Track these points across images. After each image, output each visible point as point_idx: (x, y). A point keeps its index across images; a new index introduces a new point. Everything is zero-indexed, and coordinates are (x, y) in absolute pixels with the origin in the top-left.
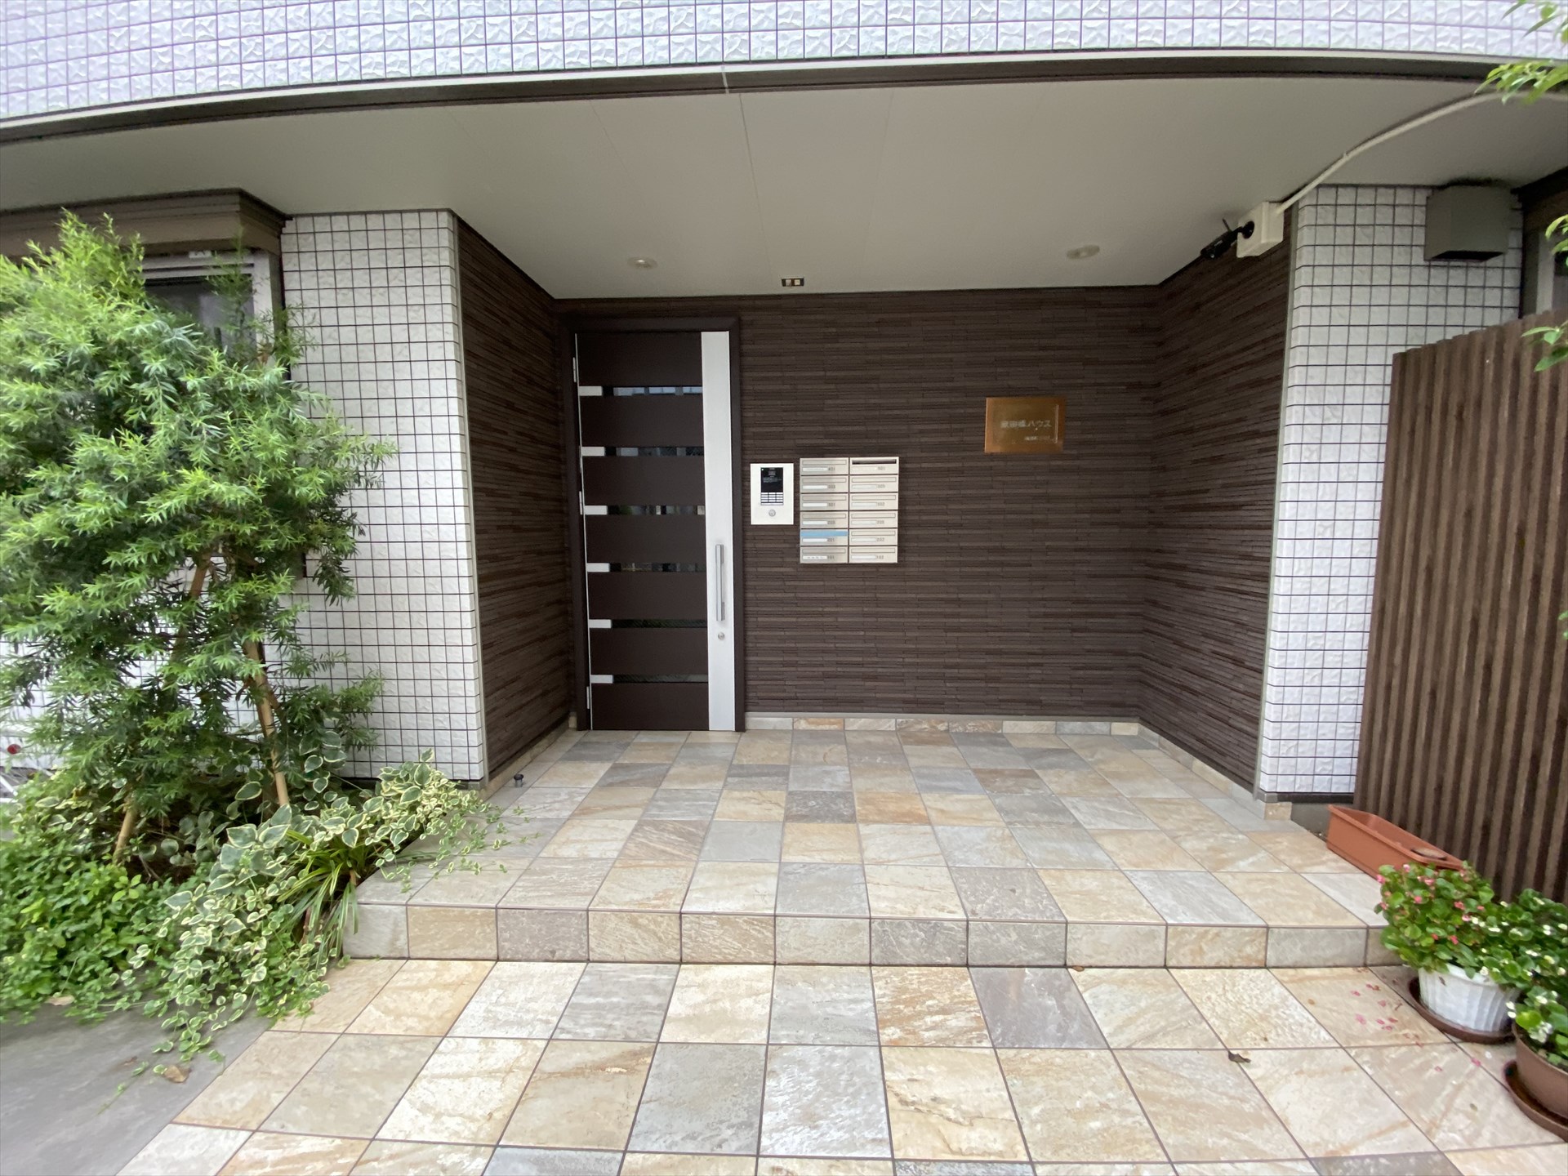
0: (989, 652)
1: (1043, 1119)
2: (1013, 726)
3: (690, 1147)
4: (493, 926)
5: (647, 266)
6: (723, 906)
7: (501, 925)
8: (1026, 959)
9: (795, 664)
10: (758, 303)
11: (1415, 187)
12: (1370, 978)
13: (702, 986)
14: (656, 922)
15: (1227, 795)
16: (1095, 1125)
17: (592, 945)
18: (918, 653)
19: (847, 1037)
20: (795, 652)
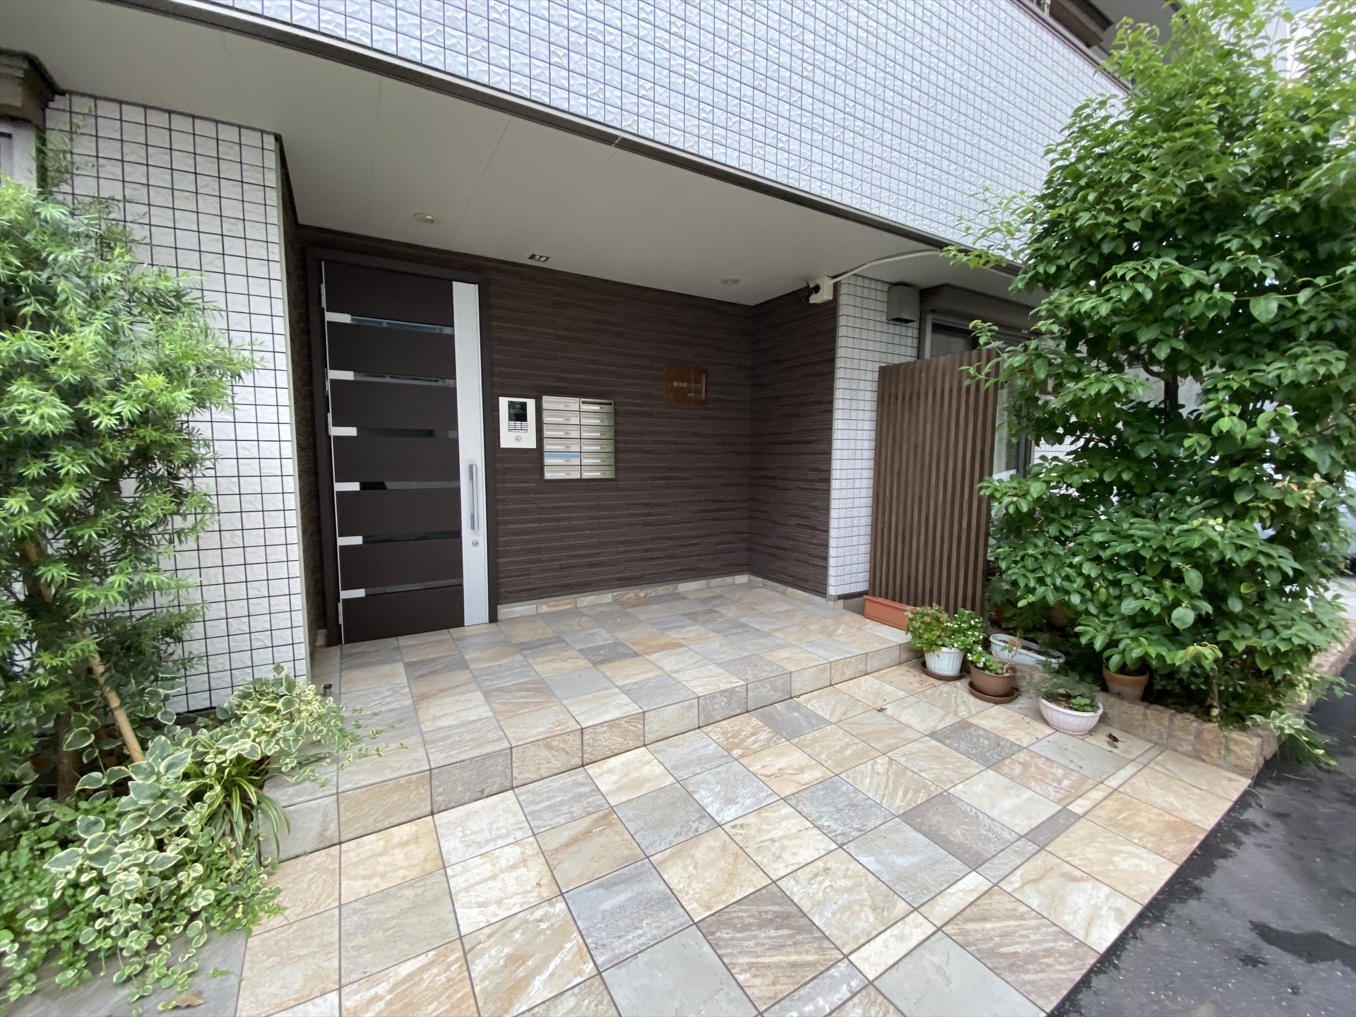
0: (670, 539)
1: (829, 757)
2: (683, 587)
3: (682, 838)
4: (428, 787)
5: (432, 221)
6: (608, 717)
7: (435, 783)
8: (774, 699)
9: (539, 561)
10: (501, 266)
11: (884, 282)
12: (903, 669)
13: (610, 771)
14: (565, 742)
15: (811, 603)
16: (849, 752)
17: (515, 774)
18: (626, 543)
19: (718, 762)
20: (537, 551)
